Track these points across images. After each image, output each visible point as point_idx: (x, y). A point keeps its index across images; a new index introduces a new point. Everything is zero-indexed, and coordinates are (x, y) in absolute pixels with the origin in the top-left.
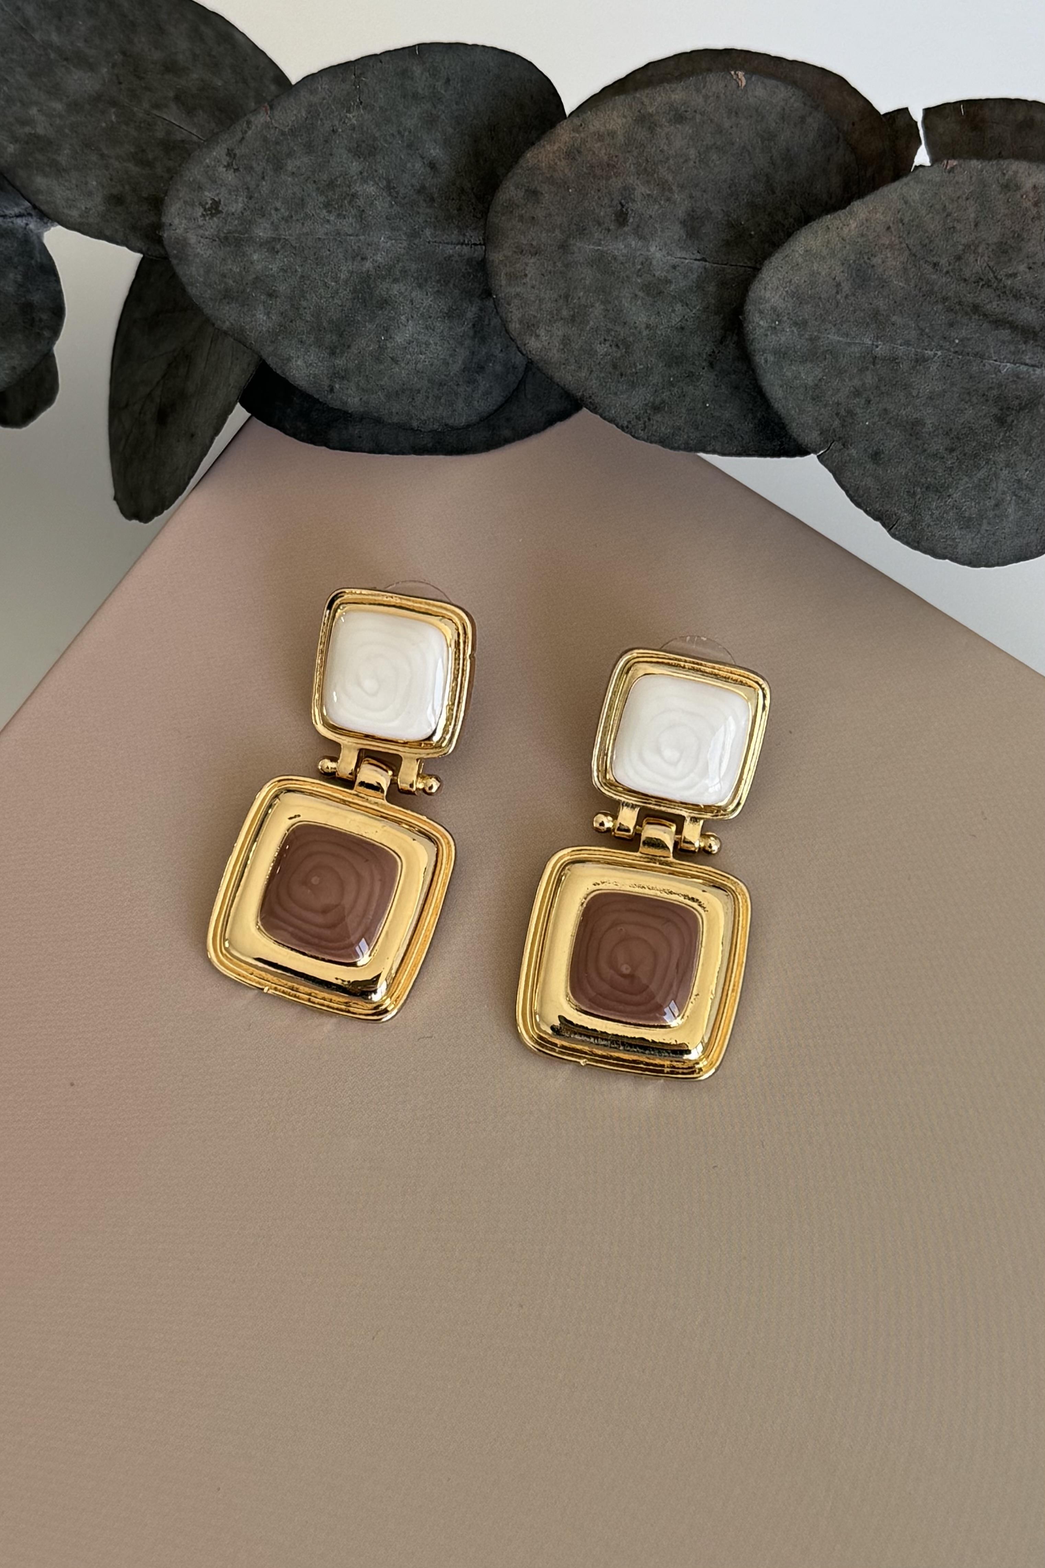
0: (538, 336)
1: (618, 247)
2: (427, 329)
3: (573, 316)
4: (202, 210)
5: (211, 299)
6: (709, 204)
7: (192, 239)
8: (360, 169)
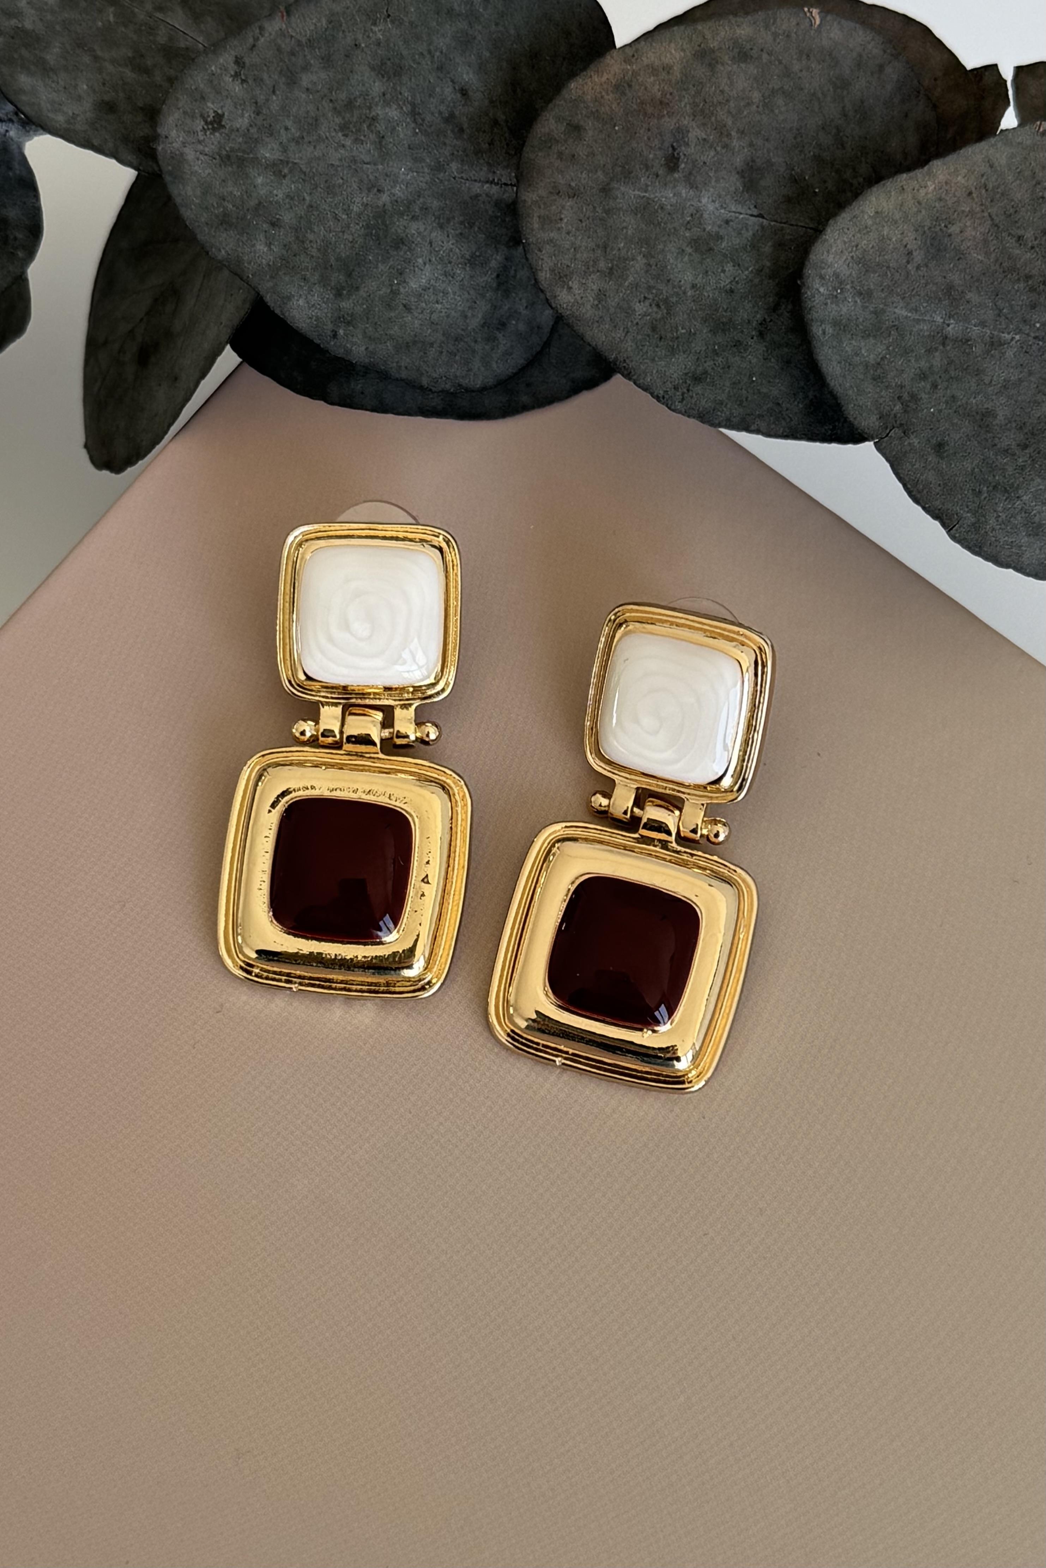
0: (570, 288)
1: (667, 196)
2: (446, 276)
3: (611, 269)
4: (203, 123)
5: (207, 224)
6: (771, 154)
7: (190, 154)
8: (382, 90)
